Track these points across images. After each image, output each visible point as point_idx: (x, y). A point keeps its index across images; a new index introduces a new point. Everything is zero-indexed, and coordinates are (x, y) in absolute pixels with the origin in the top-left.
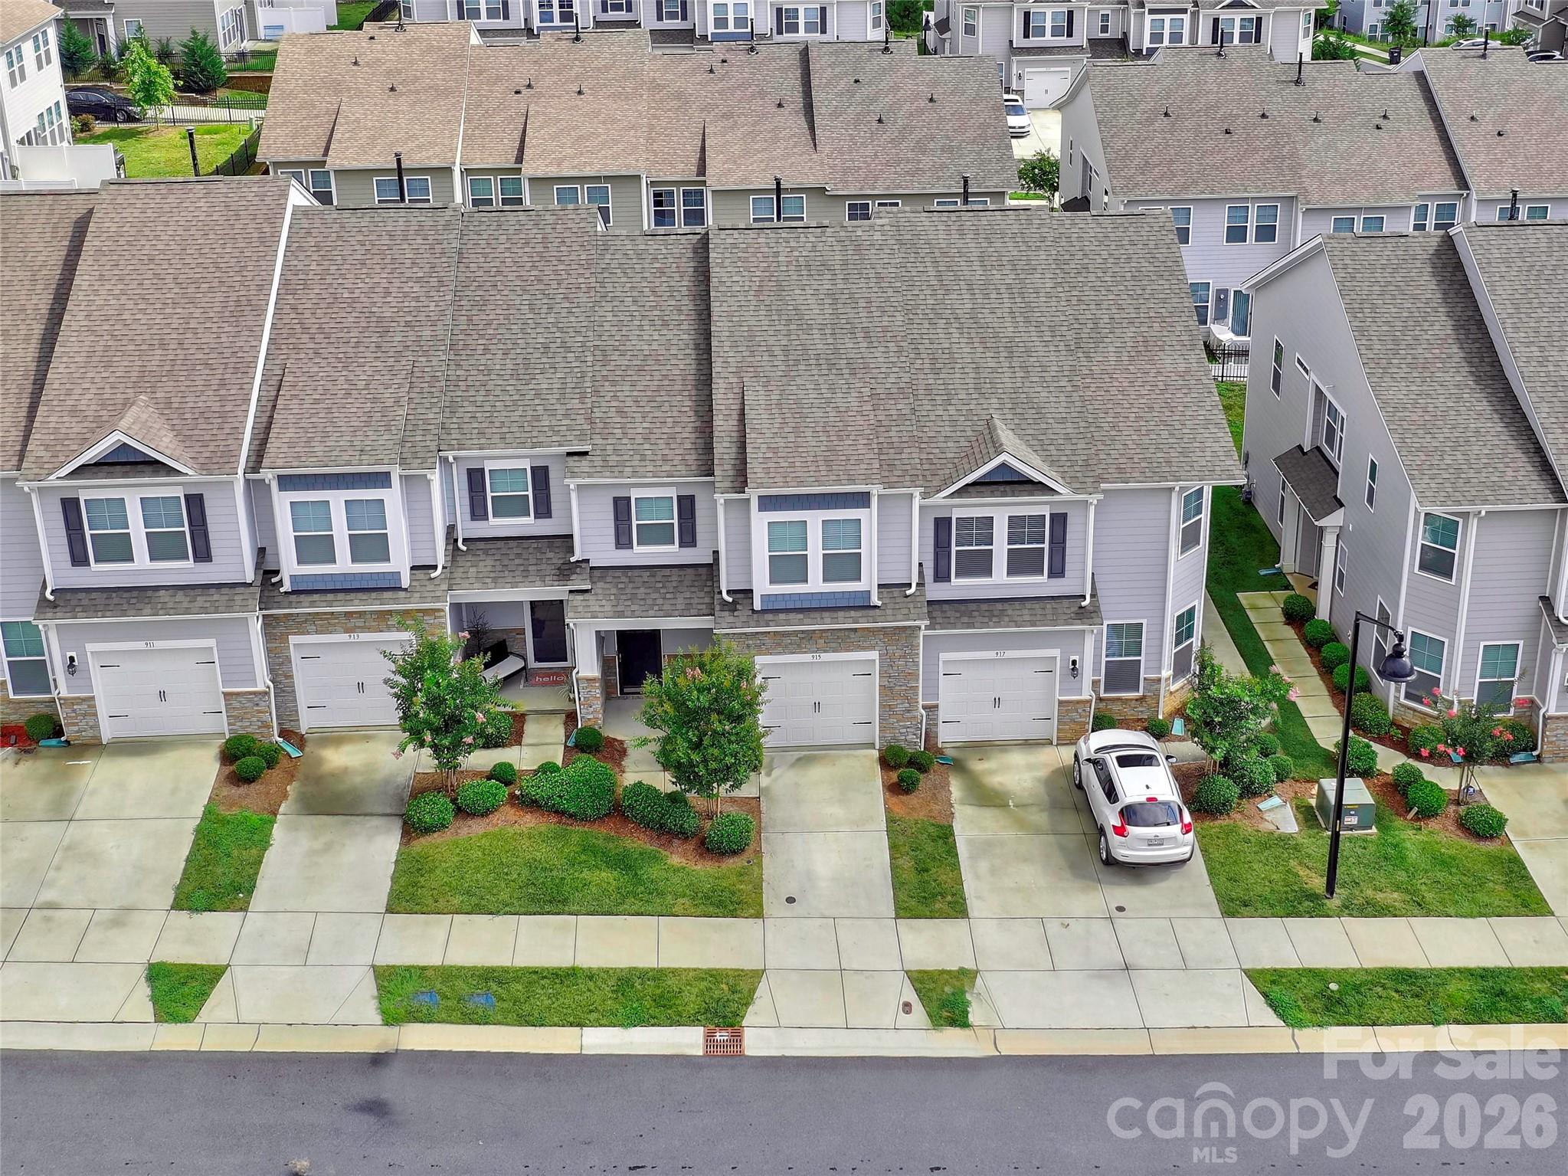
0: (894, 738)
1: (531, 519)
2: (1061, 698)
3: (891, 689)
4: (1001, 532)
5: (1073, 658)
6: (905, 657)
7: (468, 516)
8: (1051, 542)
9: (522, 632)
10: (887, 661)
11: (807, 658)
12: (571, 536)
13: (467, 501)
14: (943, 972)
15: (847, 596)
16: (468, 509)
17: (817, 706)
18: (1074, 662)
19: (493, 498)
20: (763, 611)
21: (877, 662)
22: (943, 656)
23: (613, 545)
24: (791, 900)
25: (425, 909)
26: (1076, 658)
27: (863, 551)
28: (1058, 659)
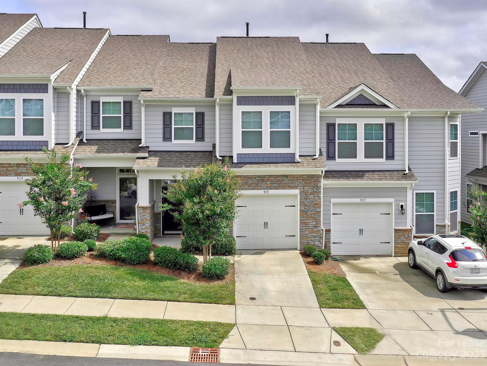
0: (308, 243)
1: (121, 130)
2: (396, 228)
3: (306, 212)
4: (361, 132)
5: (401, 204)
6: (313, 193)
7: (90, 127)
8: (387, 139)
9: (114, 202)
10: (304, 195)
11: (261, 192)
12: (141, 140)
13: (90, 119)
14: (357, 328)
15: (282, 156)
16: (90, 123)
17: (266, 224)
18: (402, 206)
19: (103, 117)
20: (238, 163)
21: (299, 195)
22: (333, 200)
23: (162, 139)
24: (253, 299)
25: (17, 292)
26: (403, 204)
27: (291, 130)
28: (394, 204)
